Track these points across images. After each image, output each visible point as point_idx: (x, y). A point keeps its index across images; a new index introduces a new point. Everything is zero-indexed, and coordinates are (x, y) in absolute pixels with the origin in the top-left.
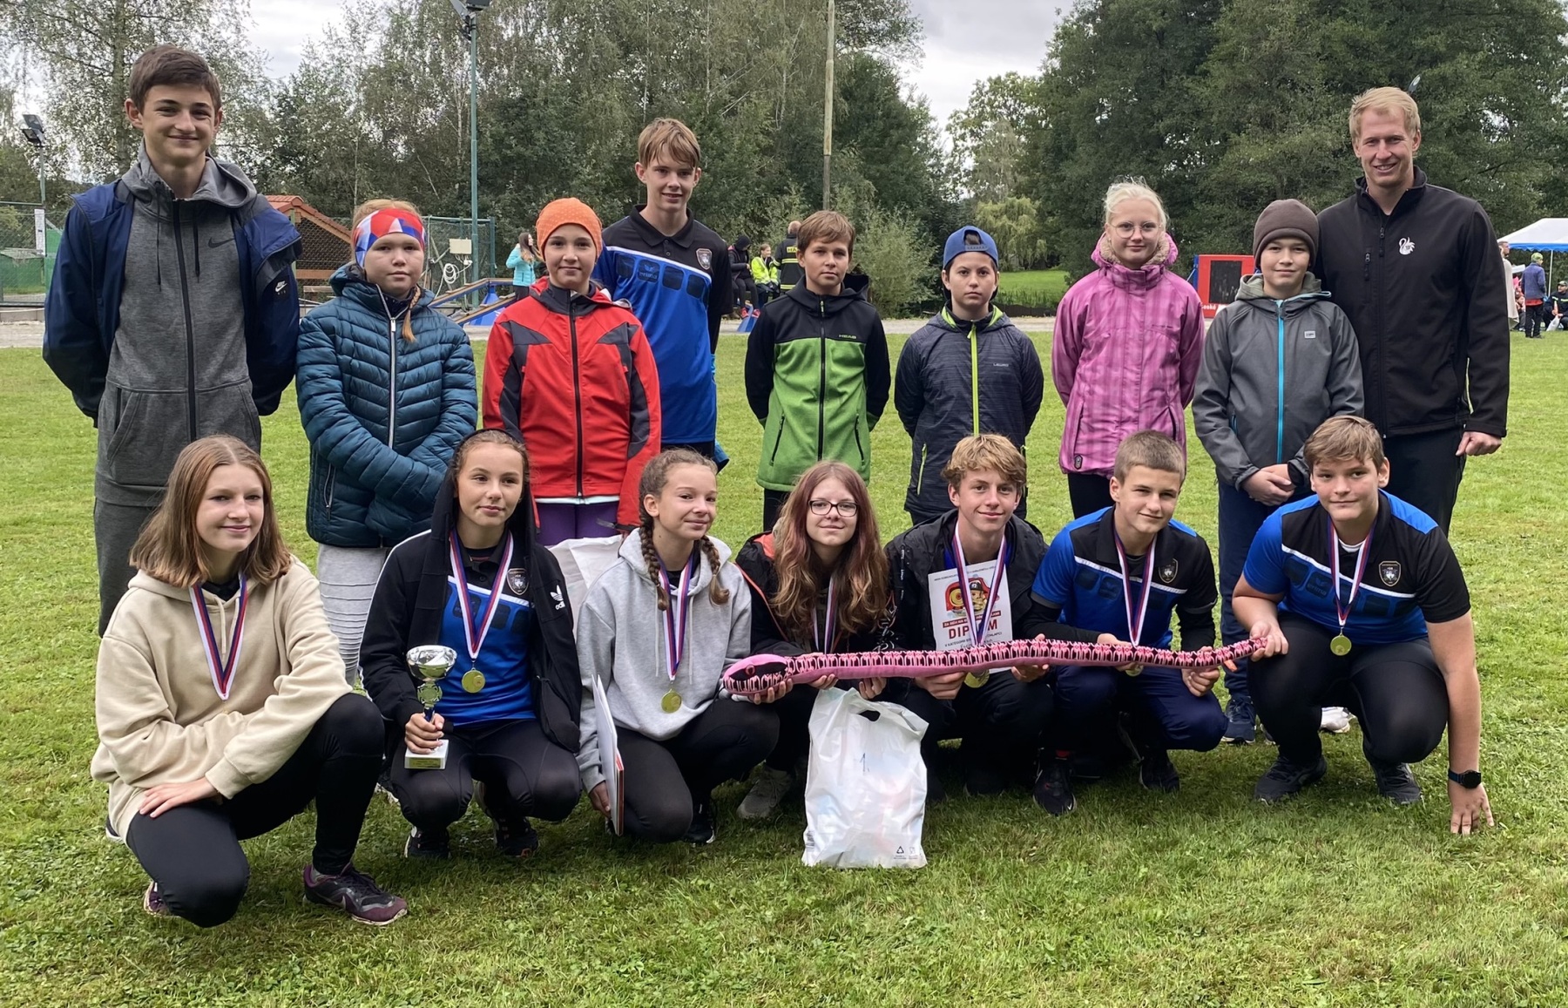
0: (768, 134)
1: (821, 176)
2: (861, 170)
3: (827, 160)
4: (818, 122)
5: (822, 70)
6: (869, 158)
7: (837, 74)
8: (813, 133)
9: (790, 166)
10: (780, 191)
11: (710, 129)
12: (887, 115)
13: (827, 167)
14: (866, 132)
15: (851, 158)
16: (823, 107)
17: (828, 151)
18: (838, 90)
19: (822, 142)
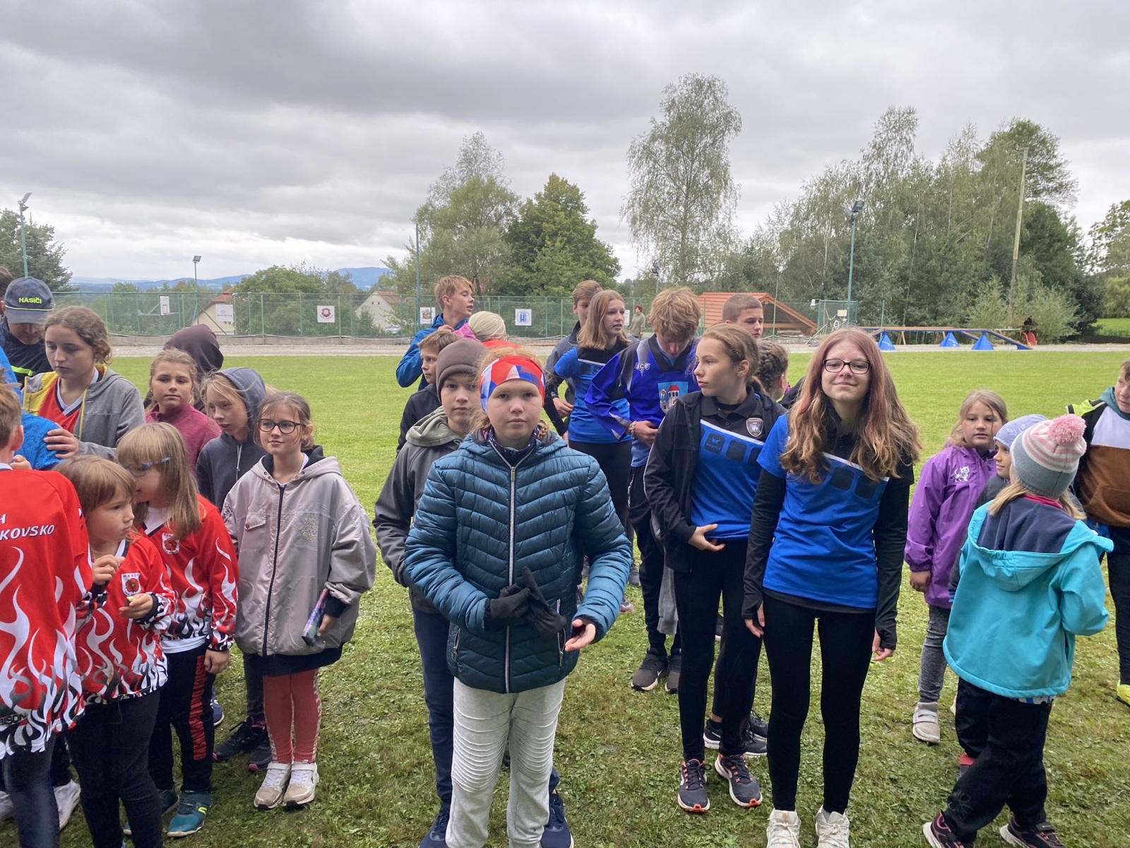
0: (980, 250)
1: (1010, 269)
2: (1035, 266)
3: (1015, 262)
4: (1011, 242)
5: (1015, 215)
6: (1040, 259)
7: (1024, 217)
8: (1007, 248)
9: (992, 266)
10: (986, 279)
11: (950, 250)
12: (1051, 236)
13: (1014, 266)
14: (1038, 246)
15: (1029, 259)
16: (1014, 235)
17: (1015, 257)
18: (1024, 225)
19: (1012, 252)
